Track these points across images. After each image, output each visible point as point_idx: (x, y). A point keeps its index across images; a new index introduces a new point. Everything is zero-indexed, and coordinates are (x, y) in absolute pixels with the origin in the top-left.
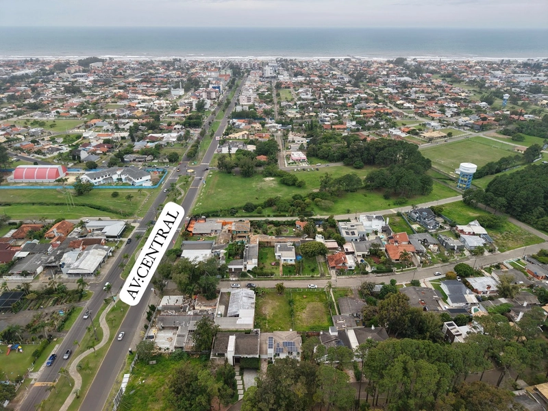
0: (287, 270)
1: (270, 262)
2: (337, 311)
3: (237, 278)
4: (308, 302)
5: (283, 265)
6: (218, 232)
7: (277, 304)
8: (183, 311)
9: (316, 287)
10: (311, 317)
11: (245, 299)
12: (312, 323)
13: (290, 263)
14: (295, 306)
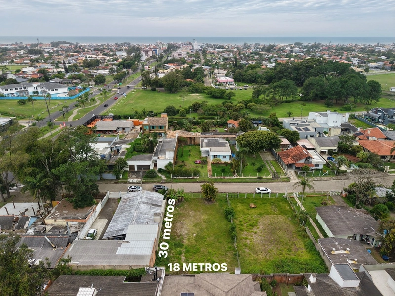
0: (219, 170)
1: (193, 160)
2: (317, 230)
3: (139, 180)
4: (260, 214)
5: (213, 164)
6: (127, 130)
7: (204, 217)
8: (18, 228)
9: (269, 191)
10: (271, 242)
11: (144, 208)
12: (275, 254)
13: (223, 161)
14: (237, 222)
